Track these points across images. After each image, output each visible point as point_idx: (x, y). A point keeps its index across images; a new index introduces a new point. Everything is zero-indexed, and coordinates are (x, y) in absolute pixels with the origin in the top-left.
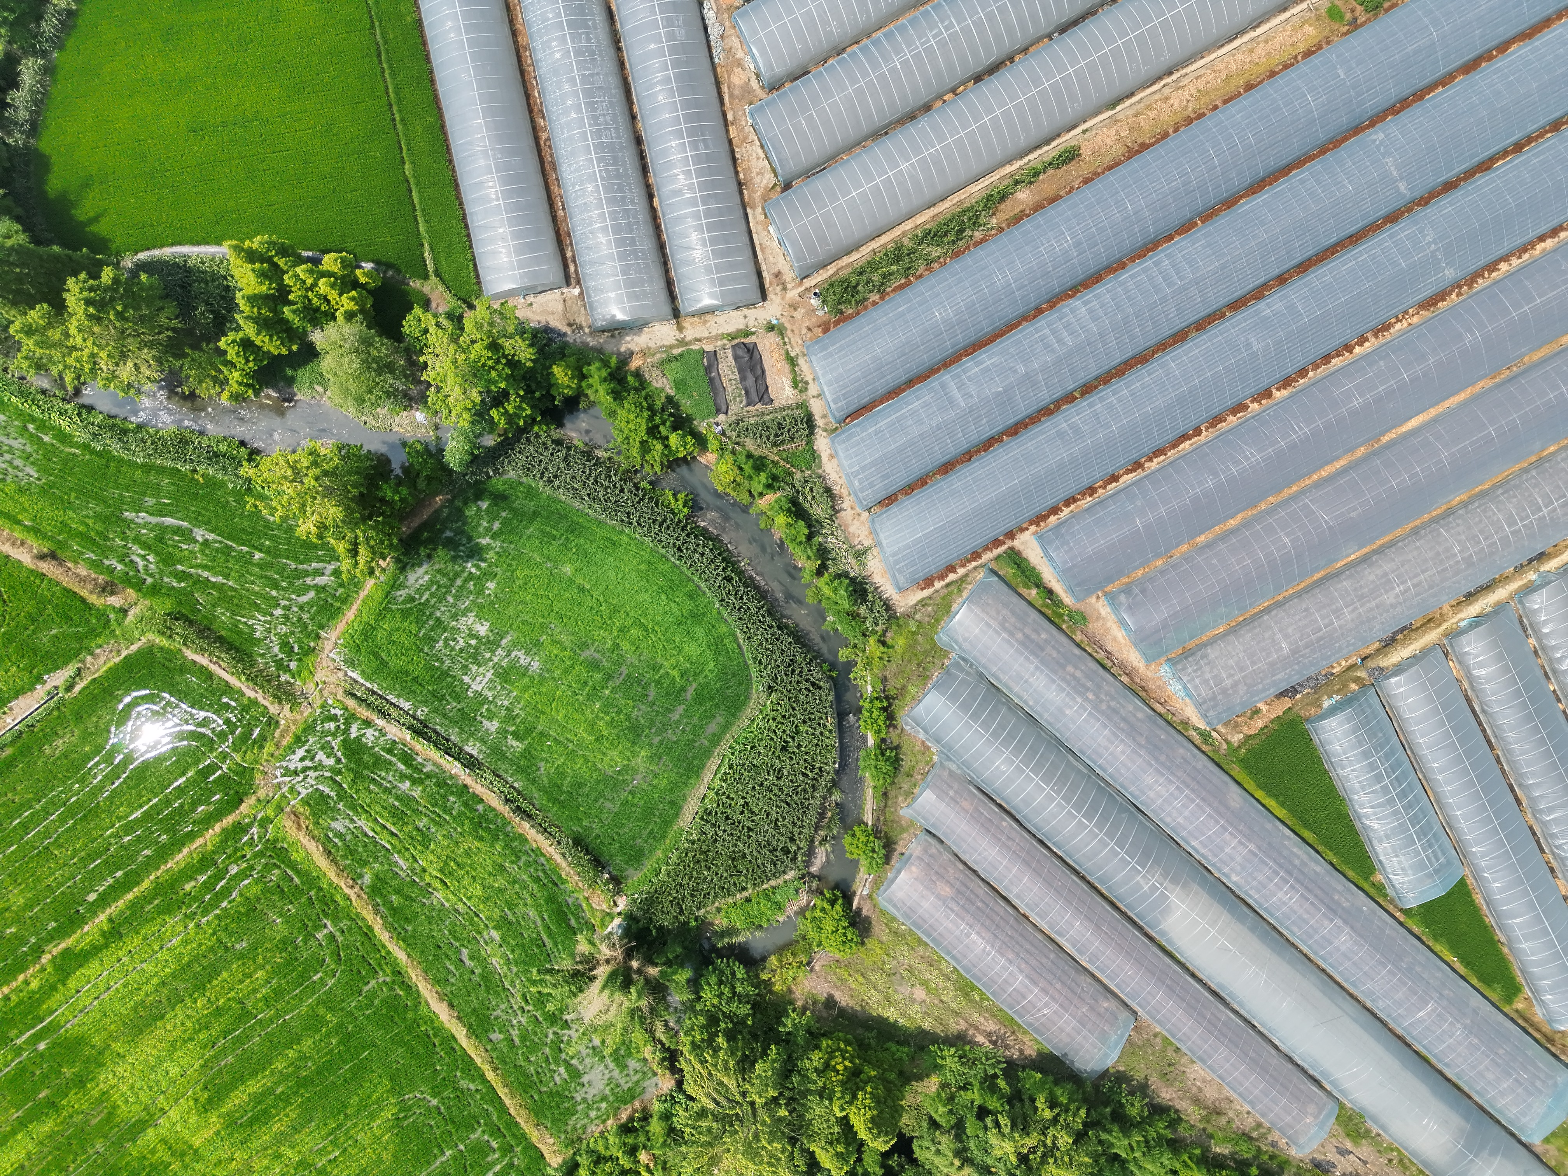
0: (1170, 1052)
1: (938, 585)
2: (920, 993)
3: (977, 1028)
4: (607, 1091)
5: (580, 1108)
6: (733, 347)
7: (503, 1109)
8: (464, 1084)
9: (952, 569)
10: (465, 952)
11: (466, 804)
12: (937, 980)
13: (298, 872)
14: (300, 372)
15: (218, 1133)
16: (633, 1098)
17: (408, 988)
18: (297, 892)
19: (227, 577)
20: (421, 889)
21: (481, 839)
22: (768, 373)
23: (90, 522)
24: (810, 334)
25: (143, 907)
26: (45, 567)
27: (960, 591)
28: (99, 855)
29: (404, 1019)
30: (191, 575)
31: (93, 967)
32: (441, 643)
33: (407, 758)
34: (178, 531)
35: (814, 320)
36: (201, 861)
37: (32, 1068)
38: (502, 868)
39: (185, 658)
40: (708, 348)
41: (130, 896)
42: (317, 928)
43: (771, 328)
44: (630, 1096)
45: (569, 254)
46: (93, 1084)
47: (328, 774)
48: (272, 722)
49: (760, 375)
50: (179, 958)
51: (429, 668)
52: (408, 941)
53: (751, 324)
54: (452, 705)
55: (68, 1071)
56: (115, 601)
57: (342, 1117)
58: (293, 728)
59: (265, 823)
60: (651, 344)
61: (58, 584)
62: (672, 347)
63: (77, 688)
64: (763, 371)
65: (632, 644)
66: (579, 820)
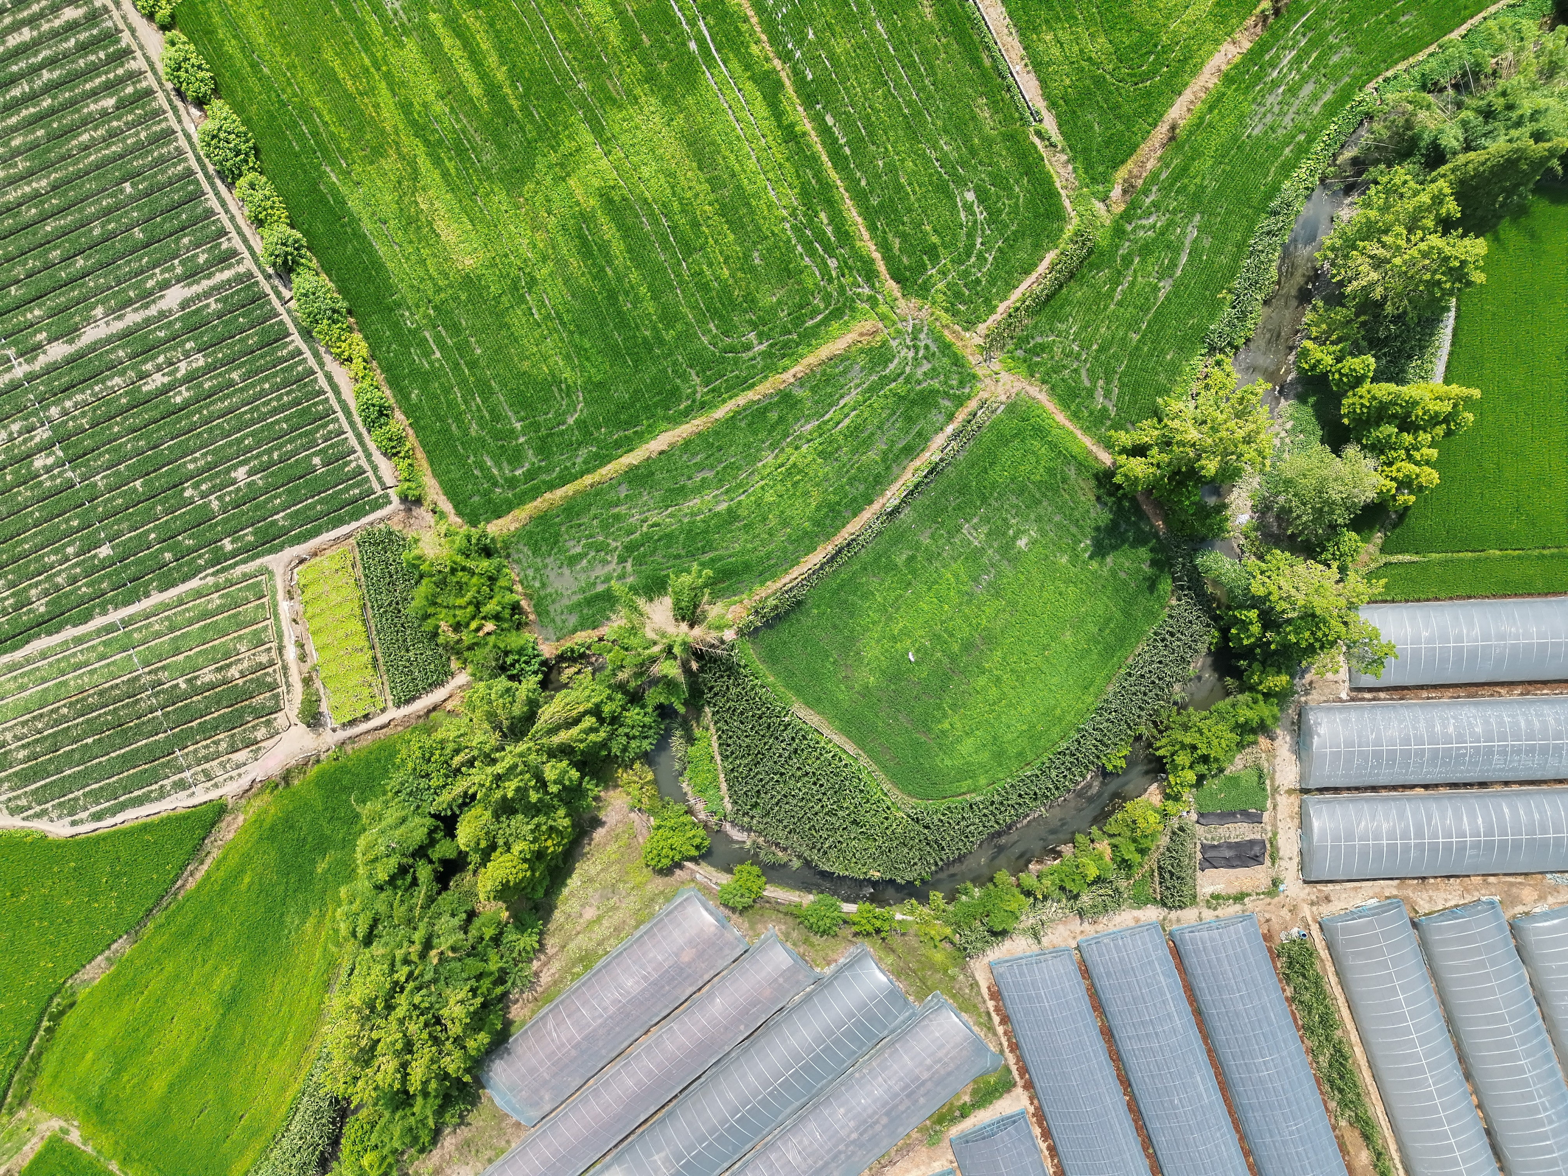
0: (489, 1153)
1: (991, 1004)
2: (590, 913)
3: (545, 964)
4: (549, 590)
5: (539, 560)
6: (1263, 842)
7: (551, 486)
8: (583, 453)
9: (1005, 1020)
10: (709, 475)
11: (854, 500)
12: (599, 932)
13: (818, 325)
14: (1310, 410)
15: (578, 204)
16: (539, 615)
17: (686, 414)
18: (798, 321)
19: (1120, 304)
20: (778, 442)
21: (818, 509)
22: (1231, 871)
23: (1198, 180)
24: (1263, 920)
25: (812, 169)
26: (1162, 130)
27: (980, 1024)
28: (870, 134)
29: (656, 405)
30: (1127, 268)
31: (762, 109)
32: (1015, 501)
33: (910, 451)
34: (1173, 265)
35: (1277, 927)
36: (847, 233)
37: (673, 33)
38: (785, 523)
39: (1048, 250)
40: (1266, 816)
41: (825, 158)
42: (760, 335)
43: (1275, 883)
44: (541, 610)
45: (1382, 695)
46: (647, 91)
47: (908, 370)
48: (970, 325)
49: (1229, 864)
50: (756, 196)
51: (994, 485)
52: (732, 421)
53: (1283, 863)
54: (953, 502)
55: (663, 67)
56: (1116, 192)
57: (572, 328)
58: (960, 344)
59: (872, 301)
60: (1278, 760)
61: (1144, 139)
62: (1273, 780)
63: (1036, 141)
64: (1233, 867)
65: (983, 688)
66: (819, 606)
